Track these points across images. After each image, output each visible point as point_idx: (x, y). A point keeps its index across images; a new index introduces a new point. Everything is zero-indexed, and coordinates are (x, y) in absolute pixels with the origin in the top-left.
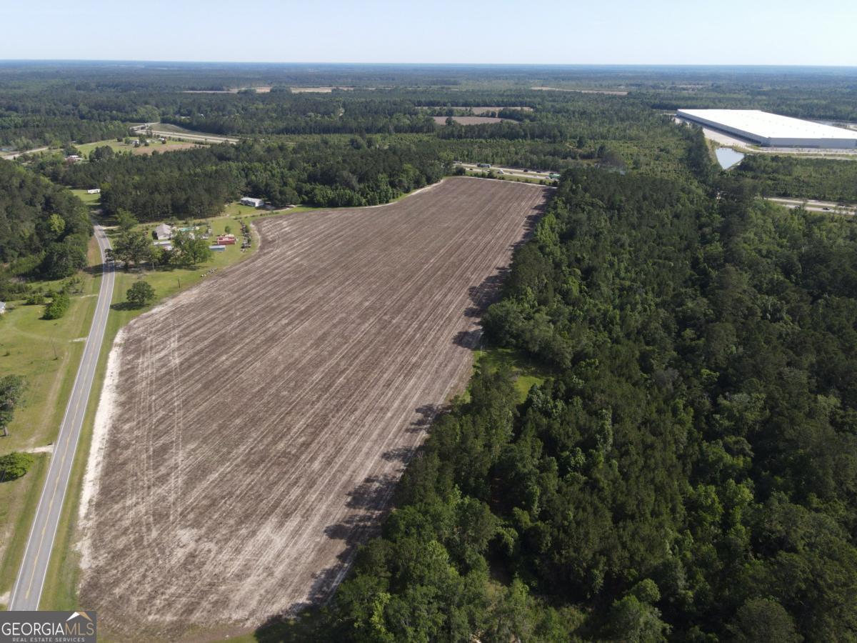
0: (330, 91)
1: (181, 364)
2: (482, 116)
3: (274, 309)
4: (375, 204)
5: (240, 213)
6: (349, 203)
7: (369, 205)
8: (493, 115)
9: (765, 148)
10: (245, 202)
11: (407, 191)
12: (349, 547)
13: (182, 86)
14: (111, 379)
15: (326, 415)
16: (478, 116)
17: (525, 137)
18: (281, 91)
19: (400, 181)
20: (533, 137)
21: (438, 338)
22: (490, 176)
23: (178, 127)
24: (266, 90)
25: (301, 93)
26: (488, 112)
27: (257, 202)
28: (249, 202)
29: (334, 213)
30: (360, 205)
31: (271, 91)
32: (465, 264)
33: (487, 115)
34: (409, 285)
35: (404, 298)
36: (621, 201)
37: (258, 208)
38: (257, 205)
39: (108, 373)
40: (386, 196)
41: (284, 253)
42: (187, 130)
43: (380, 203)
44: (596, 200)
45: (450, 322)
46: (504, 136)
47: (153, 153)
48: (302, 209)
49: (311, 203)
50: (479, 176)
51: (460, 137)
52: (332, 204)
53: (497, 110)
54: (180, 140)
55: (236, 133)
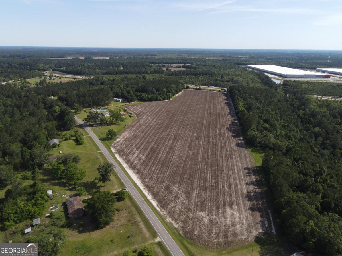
0: (109, 58)
1: (146, 158)
2: (176, 67)
3: (162, 138)
4: (166, 100)
5: (117, 104)
6: (156, 100)
7: (164, 100)
8: (180, 67)
9: (286, 78)
10: (115, 100)
11: (174, 95)
12: (261, 214)
13: (47, 57)
14: (125, 166)
15: (215, 173)
16: (174, 67)
17: (200, 75)
18: (90, 58)
19: (172, 91)
20: (203, 75)
21: (231, 145)
22: (199, 89)
23: (61, 73)
24: (83, 58)
25: (99, 59)
26: (178, 66)
27: (121, 100)
28: (117, 100)
29: (153, 103)
30: (160, 100)
31: (85, 58)
32: (218, 120)
33: (177, 67)
34: (204, 128)
35: (206, 132)
36: (259, 97)
37: (122, 102)
38: (120, 101)
39: (122, 163)
40: (169, 97)
41: (148, 118)
42: (65, 74)
43: (167, 99)
44: (251, 96)
45: (229, 139)
46: (192, 74)
47: (60, 82)
48: (139, 102)
49: (142, 99)
50: (195, 89)
51: (176, 75)
52: (150, 100)
53: (181, 65)
54: (66, 77)
55: (87, 74)
